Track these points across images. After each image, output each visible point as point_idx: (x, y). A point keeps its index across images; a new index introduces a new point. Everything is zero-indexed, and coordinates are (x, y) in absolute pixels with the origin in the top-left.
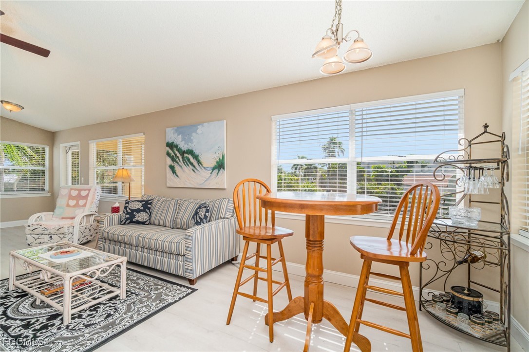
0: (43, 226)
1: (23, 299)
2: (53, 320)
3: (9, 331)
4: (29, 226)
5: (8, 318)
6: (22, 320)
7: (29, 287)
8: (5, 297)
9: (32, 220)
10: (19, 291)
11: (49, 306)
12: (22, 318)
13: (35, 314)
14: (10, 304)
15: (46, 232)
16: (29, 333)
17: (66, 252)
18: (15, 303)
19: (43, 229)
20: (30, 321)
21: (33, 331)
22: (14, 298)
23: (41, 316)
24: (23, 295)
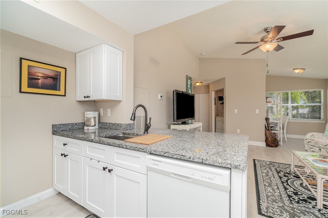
0: (314, 141)
1: (297, 179)
2: (311, 200)
3: (287, 190)
4: (306, 139)
5: (288, 184)
6: (294, 189)
7: (301, 174)
8: (289, 174)
9: (309, 136)
10: (296, 174)
11: (310, 190)
12: (294, 188)
13: (301, 190)
14: (290, 178)
15: (316, 145)
16: (296, 198)
17: (324, 161)
18: (292, 178)
19: (315, 143)
20: (298, 193)
21: (298, 198)
22: (293, 176)
23: (304, 193)
24: (298, 177)
